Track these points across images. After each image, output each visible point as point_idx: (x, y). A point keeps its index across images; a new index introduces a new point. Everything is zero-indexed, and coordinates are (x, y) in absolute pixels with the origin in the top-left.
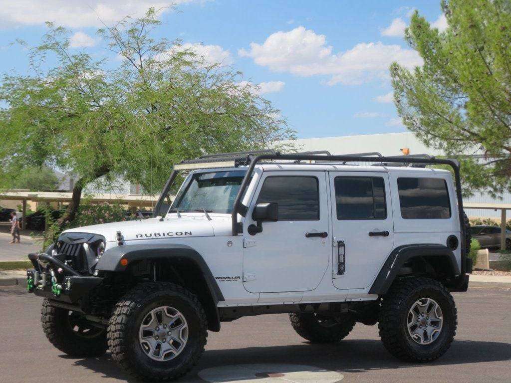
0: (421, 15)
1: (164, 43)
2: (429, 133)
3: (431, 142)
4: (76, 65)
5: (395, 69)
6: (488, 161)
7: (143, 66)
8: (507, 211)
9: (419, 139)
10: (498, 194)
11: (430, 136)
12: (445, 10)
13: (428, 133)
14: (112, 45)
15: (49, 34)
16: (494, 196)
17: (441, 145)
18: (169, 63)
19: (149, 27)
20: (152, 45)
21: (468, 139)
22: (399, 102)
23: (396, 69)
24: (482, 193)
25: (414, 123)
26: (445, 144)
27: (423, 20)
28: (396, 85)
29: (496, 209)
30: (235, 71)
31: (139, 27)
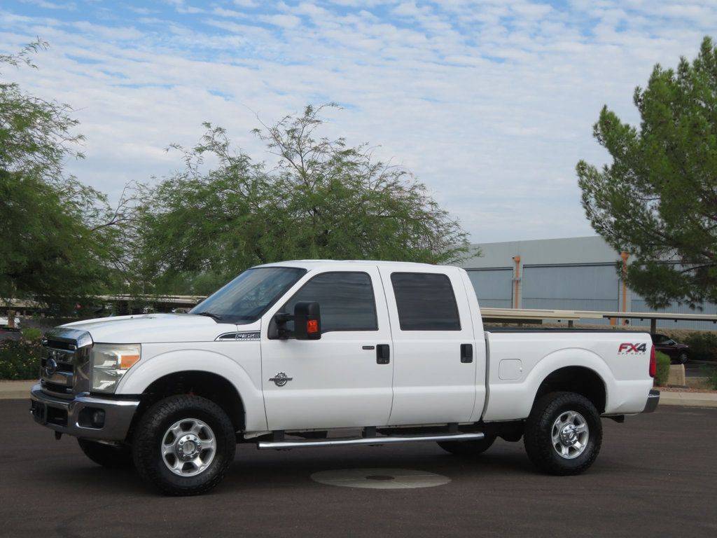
0: (609, 109)
1: (326, 144)
2: (621, 237)
3: (623, 246)
4: (236, 167)
5: (581, 167)
6: (685, 268)
7: (304, 166)
8: (657, 320)
9: (608, 244)
10: (697, 304)
11: (620, 240)
12: (639, 103)
13: (619, 237)
14: (271, 146)
15: (208, 135)
16: (692, 306)
17: (633, 251)
18: (331, 164)
19: (310, 127)
20: (314, 145)
21: (664, 243)
22: (587, 203)
23: (583, 169)
24: (680, 303)
25: (604, 226)
26: (639, 250)
27: (612, 114)
28: (583, 185)
29: (642, 318)
30: (399, 172)
31: (300, 126)
